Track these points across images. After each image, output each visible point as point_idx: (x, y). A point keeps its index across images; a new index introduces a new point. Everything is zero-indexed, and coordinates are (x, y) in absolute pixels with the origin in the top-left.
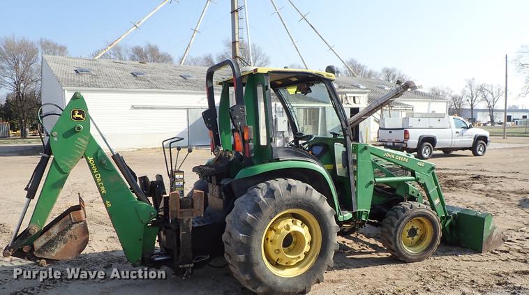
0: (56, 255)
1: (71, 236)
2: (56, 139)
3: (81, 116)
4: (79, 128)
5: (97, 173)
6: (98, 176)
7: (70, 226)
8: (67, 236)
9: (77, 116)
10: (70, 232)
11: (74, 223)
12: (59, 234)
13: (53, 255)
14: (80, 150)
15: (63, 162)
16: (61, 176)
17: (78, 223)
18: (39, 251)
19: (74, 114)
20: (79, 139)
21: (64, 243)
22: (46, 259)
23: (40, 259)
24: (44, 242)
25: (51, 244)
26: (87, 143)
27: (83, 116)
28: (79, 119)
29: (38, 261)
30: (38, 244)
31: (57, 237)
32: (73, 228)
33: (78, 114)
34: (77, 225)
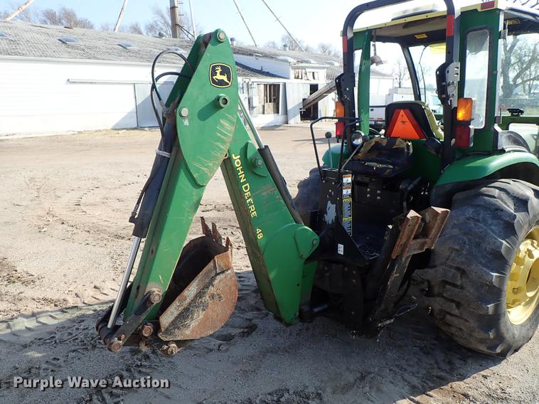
0: (193, 331)
1: (212, 296)
2: (186, 122)
3: (224, 78)
4: (226, 101)
5: (244, 183)
6: (246, 188)
7: (213, 279)
8: (206, 298)
9: (219, 77)
10: (212, 290)
11: (219, 274)
12: (196, 296)
13: (188, 332)
14: (223, 142)
15: (198, 165)
16: (195, 191)
17: (223, 272)
18: (167, 331)
19: (214, 73)
20: (221, 121)
21: (203, 310)
22: (177, 342)
23: (167, 343)
24: (176, 313)
25: (185, 314)
26: (233, 129)
27: (229, 79)
28: (221, 83)
29: (165, 347)
30: (166, 319)
31: (193, 301)
32: (216, 282)
33: (222, 74)
34: (222, 276)
